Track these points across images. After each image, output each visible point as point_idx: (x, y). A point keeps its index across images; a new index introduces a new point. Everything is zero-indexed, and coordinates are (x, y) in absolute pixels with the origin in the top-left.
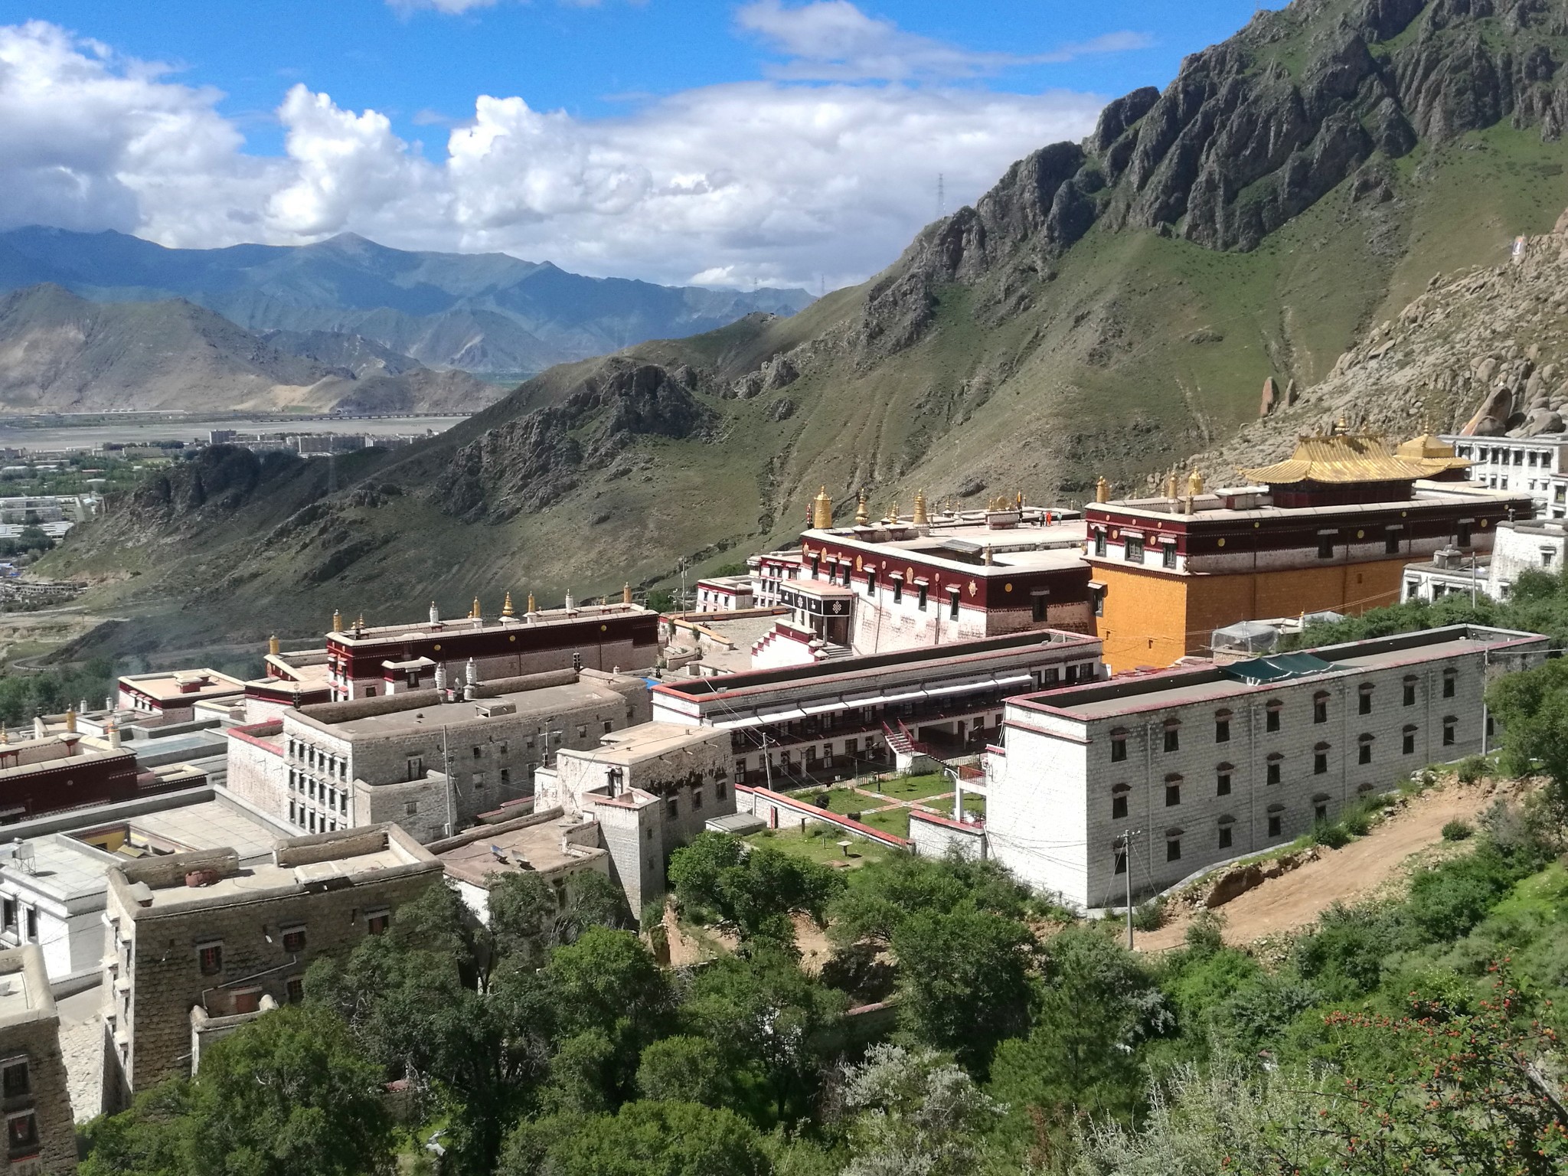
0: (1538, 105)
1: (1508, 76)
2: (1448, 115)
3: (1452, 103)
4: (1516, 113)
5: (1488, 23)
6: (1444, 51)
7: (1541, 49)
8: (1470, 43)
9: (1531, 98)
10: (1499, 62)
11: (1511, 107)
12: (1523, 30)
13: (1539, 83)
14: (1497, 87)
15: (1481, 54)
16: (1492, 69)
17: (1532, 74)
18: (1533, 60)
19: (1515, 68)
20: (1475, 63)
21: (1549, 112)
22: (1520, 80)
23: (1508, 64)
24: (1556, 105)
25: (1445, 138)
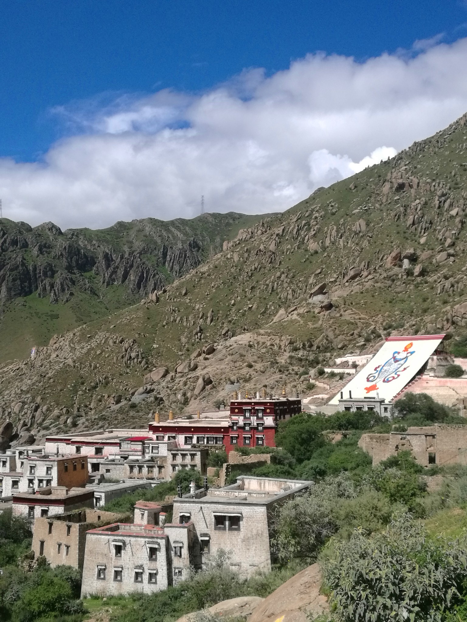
0: (48, 288)
1: (35, 275)
2: (9, 290)
3: (10, 285)
4: (39, 291)
5: (26, 251)
6: (7, 261)
7: (49, 264)
8: (18, 259)
9: (45, 285)
10: (31, 268)
11: (37, 288)
12: (41, 256)
13: (48, 279)
14: (30, 279)
15: (23, 264)
16: (28, 271)
17: (45, 274)
18: (45, 268)
19: (38, 271)
20: (20, 268)
21: (53, 292)
22: (40, 277)
23: (35, 269)
24: (56, 289)
25: (8, 300)
